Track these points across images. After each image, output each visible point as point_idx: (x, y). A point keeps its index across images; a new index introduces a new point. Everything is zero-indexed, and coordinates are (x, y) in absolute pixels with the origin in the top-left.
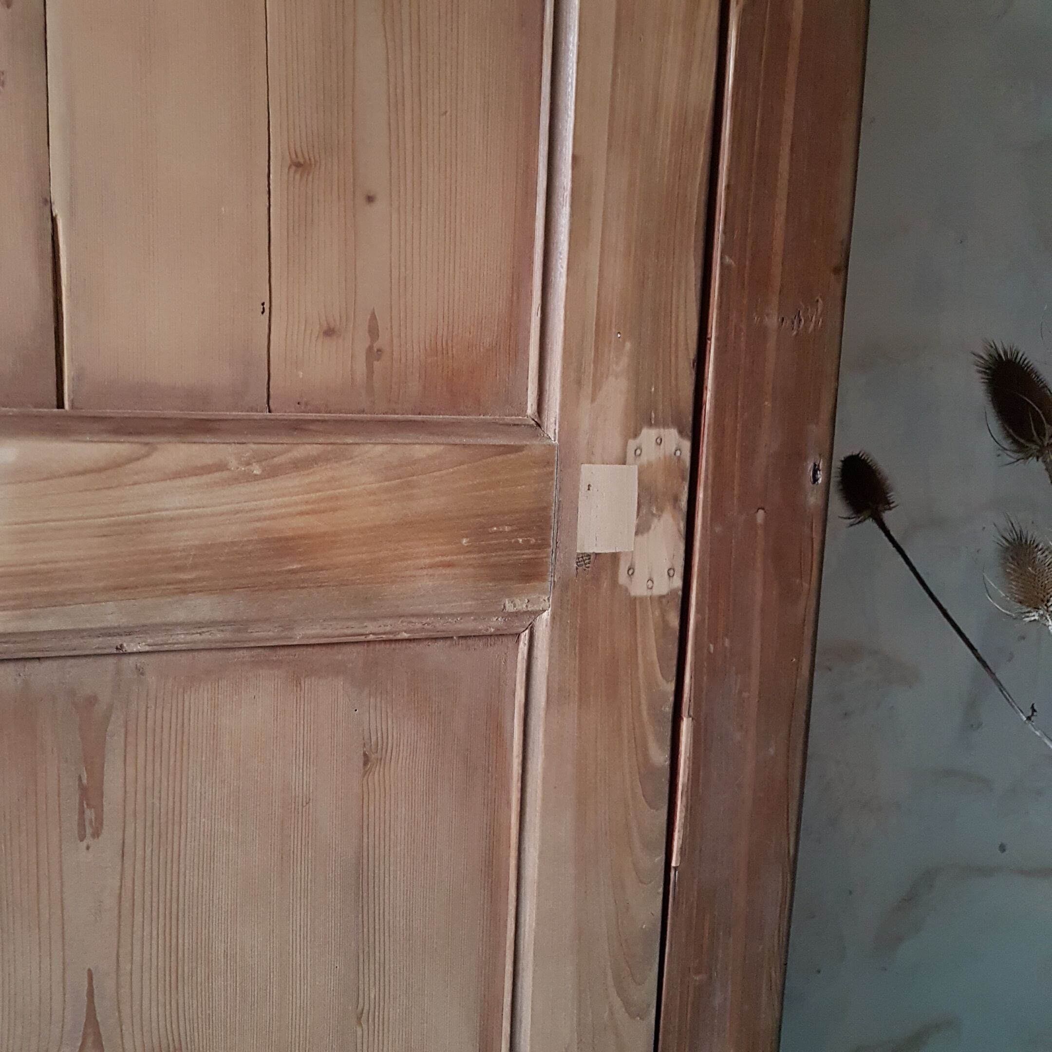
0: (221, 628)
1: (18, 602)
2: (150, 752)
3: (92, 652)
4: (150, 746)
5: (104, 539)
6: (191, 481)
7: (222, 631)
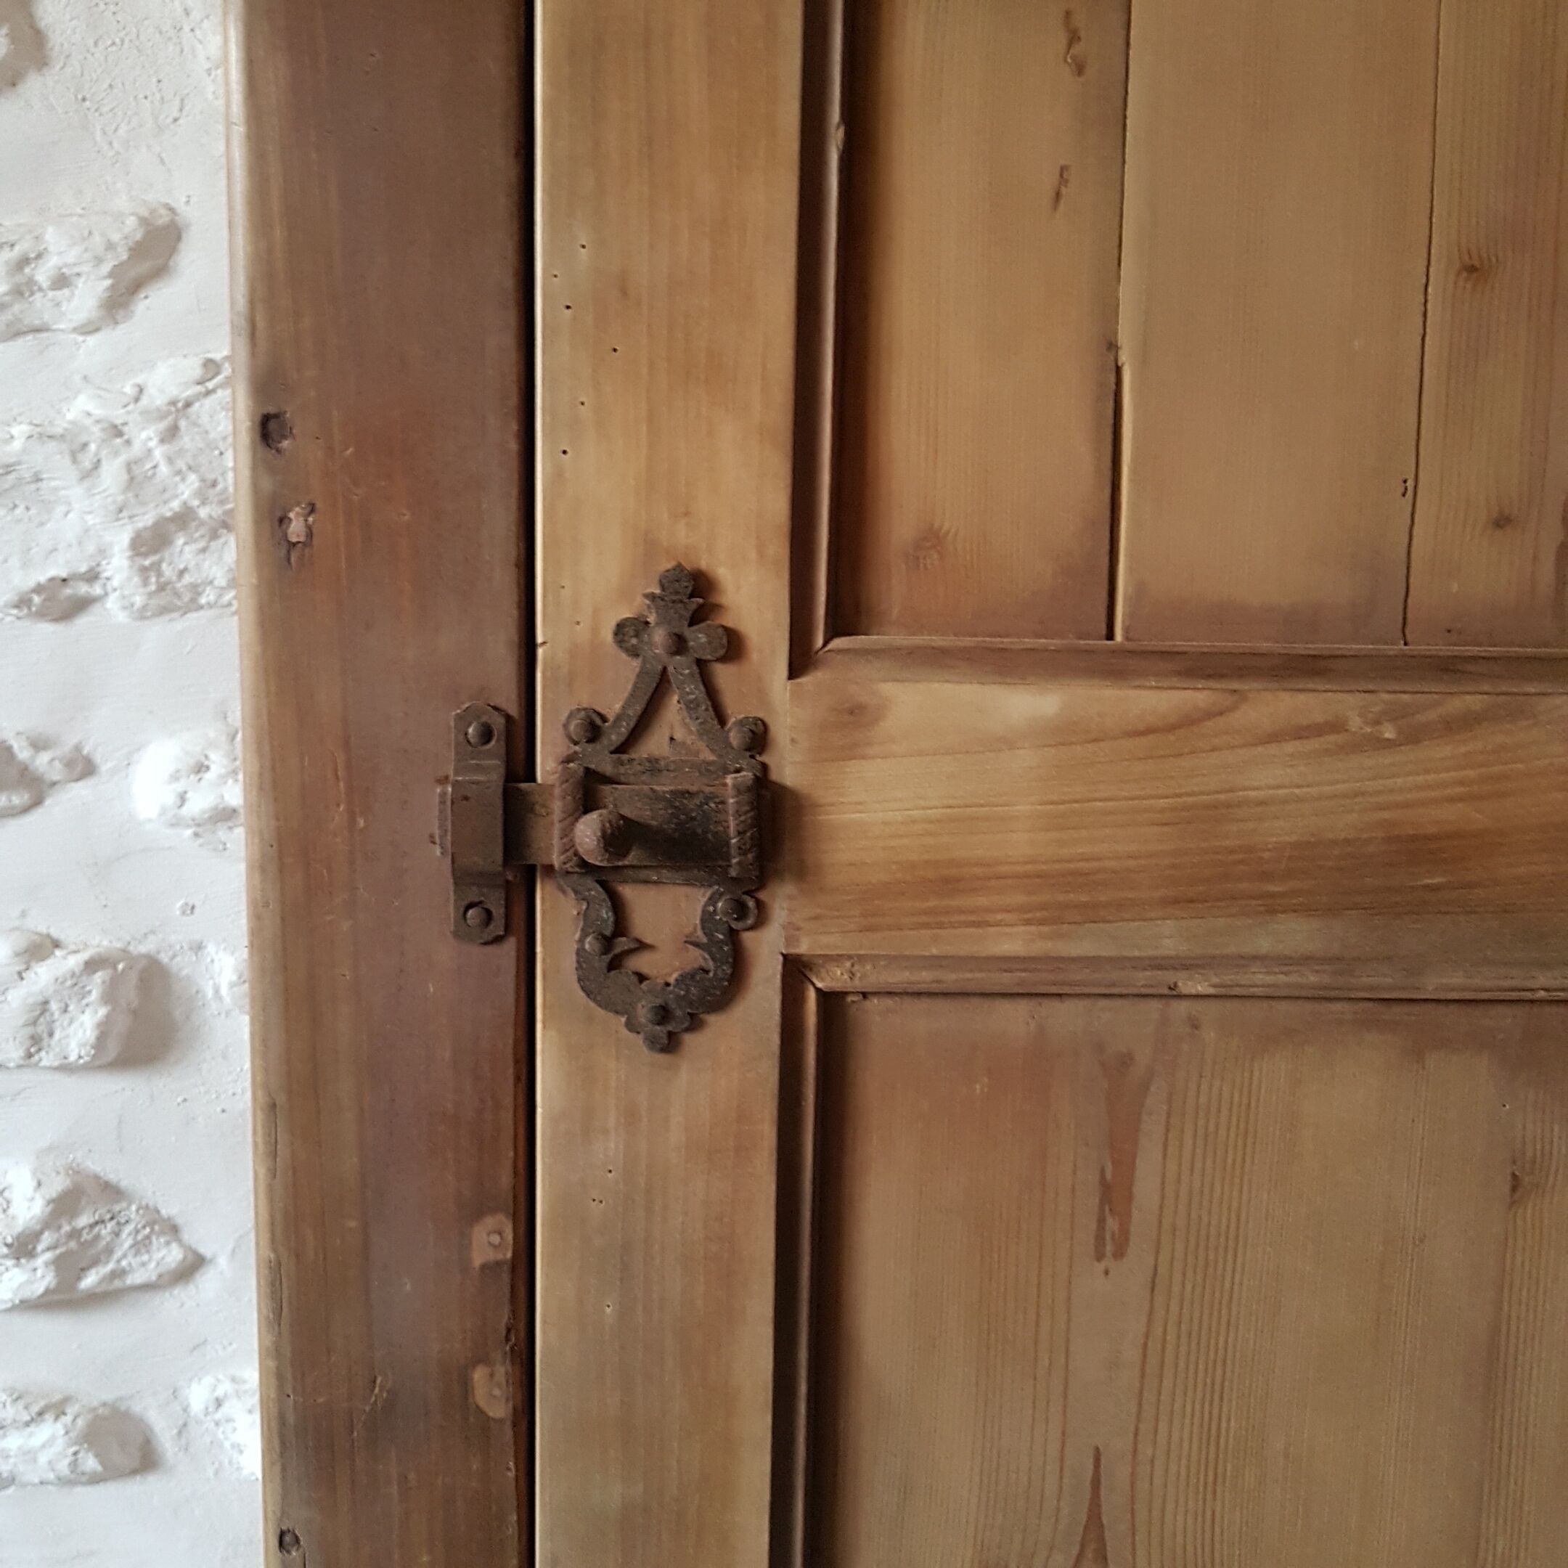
0: (1316, 968)
1: (1045, 914)
2: (1200, 1142)
3: (1135, 991)
4: (1201, 1132)
5: (1165, 829)
6: (1291, 747)
7: (1317, 972)
